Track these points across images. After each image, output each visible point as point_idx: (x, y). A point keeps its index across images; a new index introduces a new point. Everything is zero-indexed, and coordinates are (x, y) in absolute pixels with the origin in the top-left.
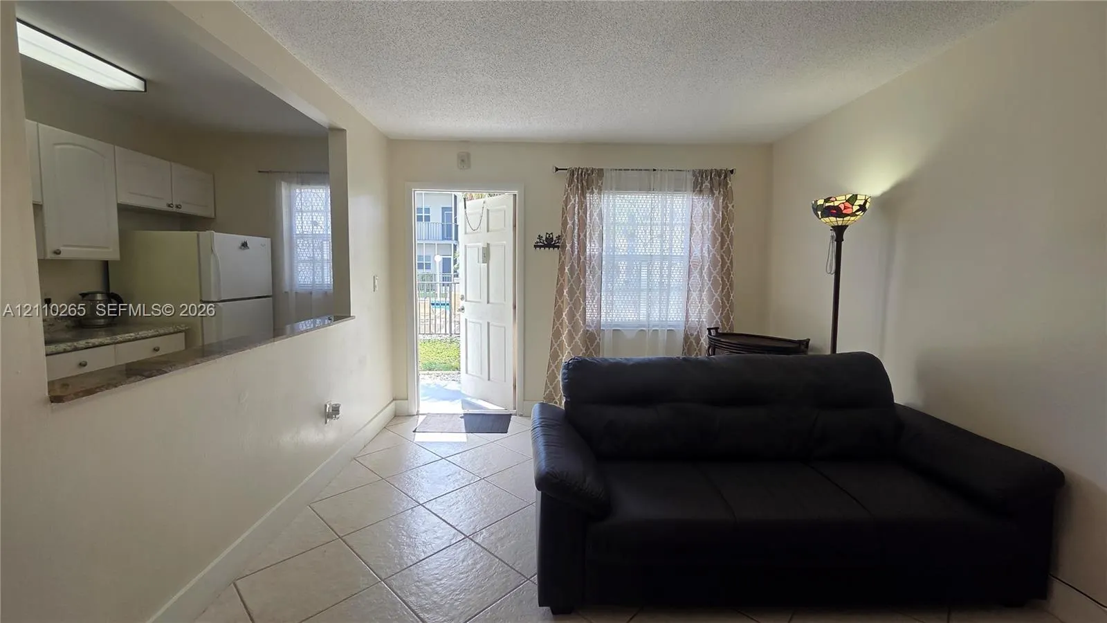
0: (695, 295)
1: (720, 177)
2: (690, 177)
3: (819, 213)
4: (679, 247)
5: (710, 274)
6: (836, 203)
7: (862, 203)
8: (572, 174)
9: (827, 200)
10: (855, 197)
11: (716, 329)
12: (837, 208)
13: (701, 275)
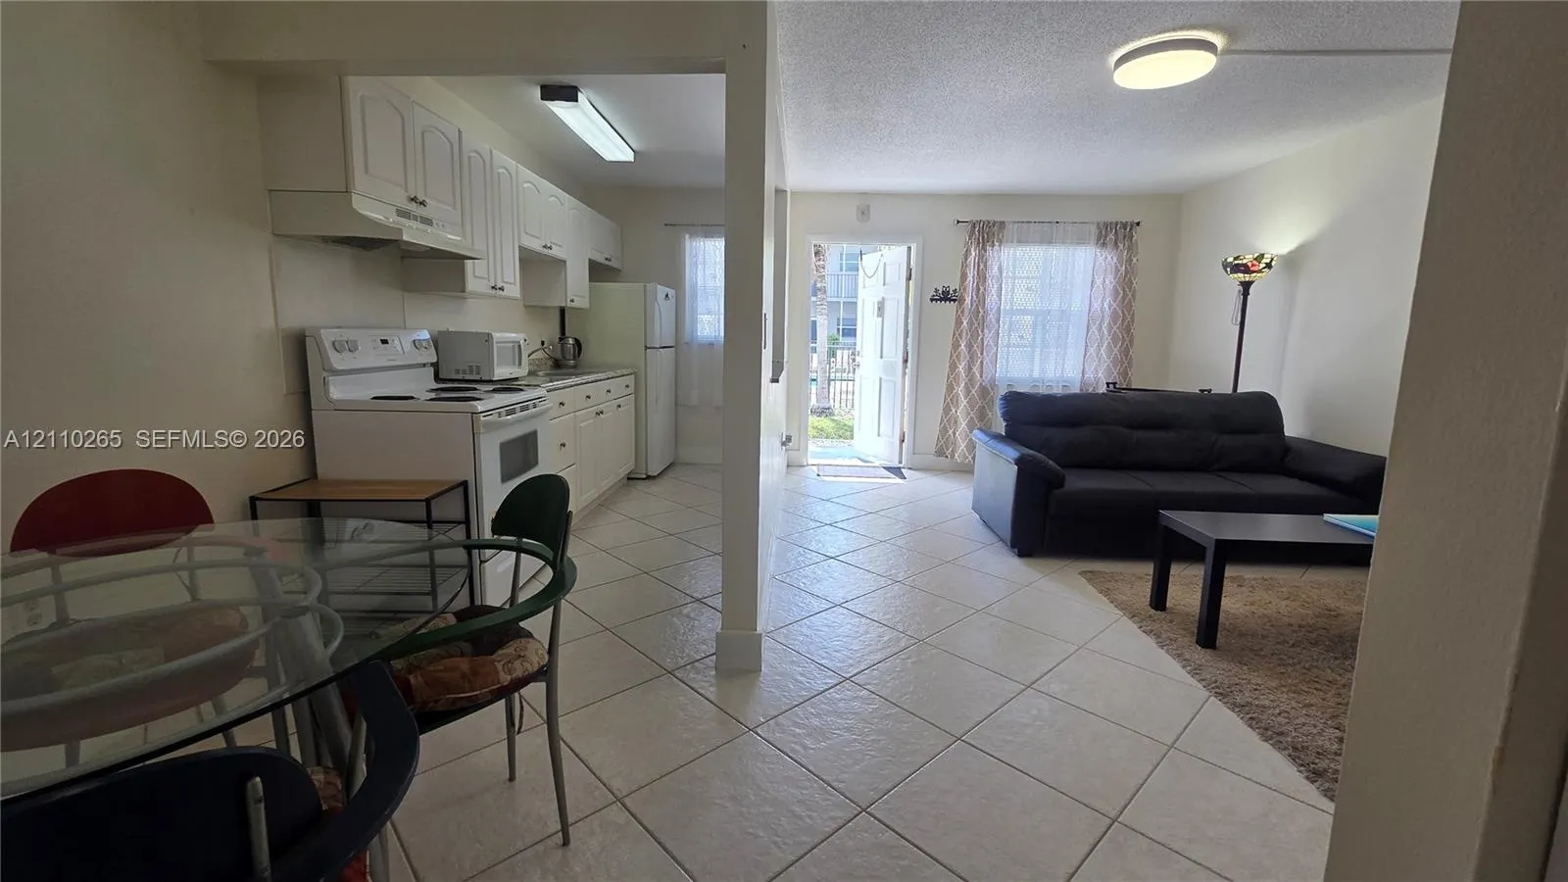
0: (1092, 350)
1: (1125, 229)
2: (1094, 229)
3: (1229, 269)
4: (1078, 304)
5: (1109, 331)
6: (1245, 261)
7: (1268, 261)
8: (974, 226)
9: (1235, 259)
10: (1262, 256)
11: (1115, 384)
12: (1245, 265)
13: (1100, 329)
